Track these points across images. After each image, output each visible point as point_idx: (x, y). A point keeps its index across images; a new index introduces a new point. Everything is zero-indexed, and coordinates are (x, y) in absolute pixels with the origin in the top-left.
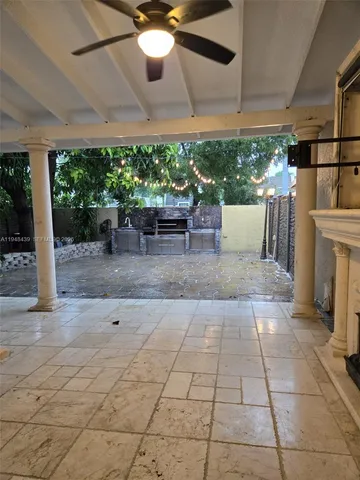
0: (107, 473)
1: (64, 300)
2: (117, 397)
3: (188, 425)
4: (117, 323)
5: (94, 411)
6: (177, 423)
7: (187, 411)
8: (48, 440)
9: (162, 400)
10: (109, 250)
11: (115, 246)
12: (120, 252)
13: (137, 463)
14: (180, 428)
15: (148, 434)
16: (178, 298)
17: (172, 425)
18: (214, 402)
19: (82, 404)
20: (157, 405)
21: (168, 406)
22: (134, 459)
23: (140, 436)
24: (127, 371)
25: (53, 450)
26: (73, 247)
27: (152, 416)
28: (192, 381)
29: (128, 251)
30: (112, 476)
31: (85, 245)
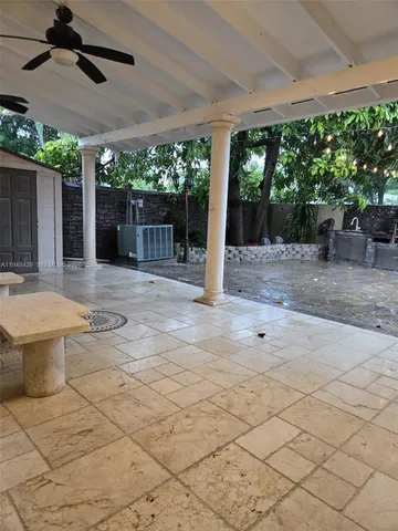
0: (98, 499)
1: (232, 298)
2: (187, 417)
3: (233, 497)
4: (262, 335)
5: (153, 421)
6: (222, 486)
7: (248, 477)
8: (90, 431)
9: (232, 447)
10: (325, 256)
11: (332, 251)
12: (338, 259)
13: (134, 507)
14: (220, 495)
15: (177, 479)
16: (371, 328)
17: (213, 484)
18: (298, 485)
19: (150, 408)
20: (219, 449)
21: (231, 458)
22: (138, 499)
23: (169, 476)
24: (225, 393)
25: (84, 442)
26: (283, 247)
27: (202, 460)
28: (292, 441)
29: (348, 260)
30: (100, 505)
31: (297, 246)
